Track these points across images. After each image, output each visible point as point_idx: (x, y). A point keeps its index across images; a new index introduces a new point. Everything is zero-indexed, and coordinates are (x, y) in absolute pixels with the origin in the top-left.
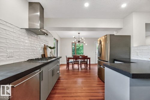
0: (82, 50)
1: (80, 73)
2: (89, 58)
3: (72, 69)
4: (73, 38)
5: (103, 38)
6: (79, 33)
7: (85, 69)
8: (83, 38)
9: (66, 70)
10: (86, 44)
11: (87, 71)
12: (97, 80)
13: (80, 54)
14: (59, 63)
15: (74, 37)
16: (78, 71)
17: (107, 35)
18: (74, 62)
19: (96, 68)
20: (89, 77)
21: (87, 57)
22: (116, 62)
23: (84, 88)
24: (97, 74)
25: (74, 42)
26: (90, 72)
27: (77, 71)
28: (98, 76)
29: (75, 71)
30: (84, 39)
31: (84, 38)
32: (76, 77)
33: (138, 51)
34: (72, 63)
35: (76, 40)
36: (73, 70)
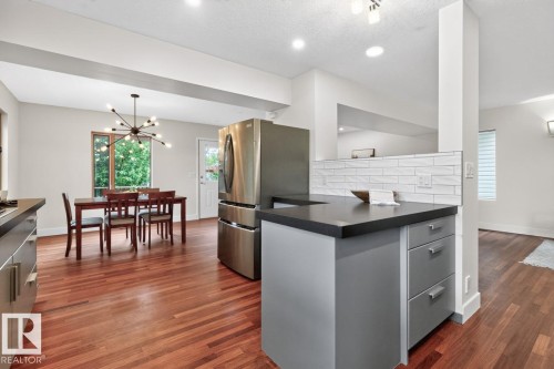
0: (137, 167)
1: (140, 264)
2: (182, 201)
3: (98, 252)
4: (107, 113)
5: (237, 127)
6: (135, 96)
7: (160, 244)
8: (153, 119)
9: (64, 263)
10: (168, 145)
11: (172, 250)
12: (215, 276)
13: (128, 183)
14: (35, 233)
15: (110, 107)
16: (134, 258)
17: (251, 121)
18: (110, 218)
19: (211, 235)
20: (185, 270)
21: (171, 194)
22: (277, 206)
23: (177, 316)
24: (216, 255)
25: (108, 130)
26: (184, 252)
27: (129, 256)
28: (218, 260)
29: (115, 259)
30: (157, 124)
31: (158, 120)
32: (130, 284)
33: (325, 173)
34: (99, 225)
35: (118, 122)
36: (106, 257)
